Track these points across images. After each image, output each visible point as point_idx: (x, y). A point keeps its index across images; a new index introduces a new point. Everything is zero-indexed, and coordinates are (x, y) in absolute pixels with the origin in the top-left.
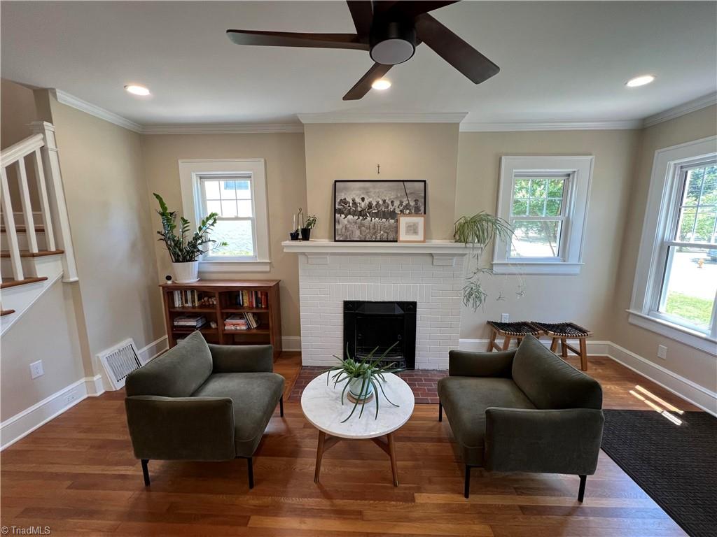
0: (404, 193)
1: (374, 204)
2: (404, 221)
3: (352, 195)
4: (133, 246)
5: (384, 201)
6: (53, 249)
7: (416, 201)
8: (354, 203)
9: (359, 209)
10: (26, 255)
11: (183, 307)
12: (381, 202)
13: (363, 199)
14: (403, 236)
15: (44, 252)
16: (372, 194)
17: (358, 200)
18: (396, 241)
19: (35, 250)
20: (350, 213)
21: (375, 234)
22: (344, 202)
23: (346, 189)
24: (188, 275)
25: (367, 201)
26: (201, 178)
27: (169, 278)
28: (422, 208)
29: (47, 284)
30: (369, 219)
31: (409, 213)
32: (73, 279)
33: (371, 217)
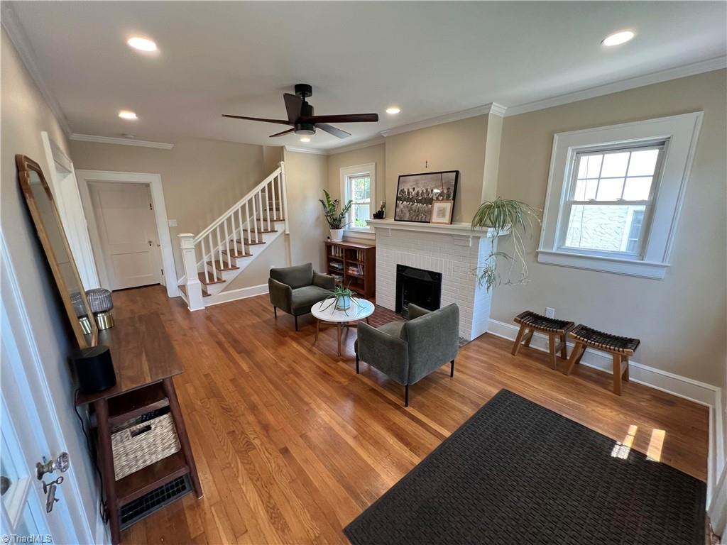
0: (440, 184)
1: (420, 192)
2: (437, 206)
3: (408, 186)
4: (318, 218)
5: (427, 190)
6: (281, 218)
7: (448, 189)
8: (409, 193)
9: (411, 197)
10: (272, 221)
11: (335, 256)
12: (425, 191)
13: (414, 189)
14: (435, 218)
15: (278, 220)
16: (420, 185)
17: (411, 190)
18: (429, 222)
19: (275, 219)
20: (405, 200)
21: (418, 216)
22: (403, 191)
23: (405, 182)
24: (337, 237)
25: (416, 190)
26: (350, 178)
27: (329, 238)
28: (452, 195)
29: (278, 234)
30: (416, 204)
31: (442, 200)
32: (287, 233)
33: (417, 203)
